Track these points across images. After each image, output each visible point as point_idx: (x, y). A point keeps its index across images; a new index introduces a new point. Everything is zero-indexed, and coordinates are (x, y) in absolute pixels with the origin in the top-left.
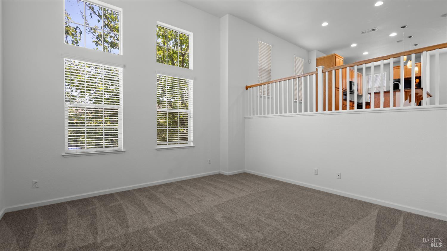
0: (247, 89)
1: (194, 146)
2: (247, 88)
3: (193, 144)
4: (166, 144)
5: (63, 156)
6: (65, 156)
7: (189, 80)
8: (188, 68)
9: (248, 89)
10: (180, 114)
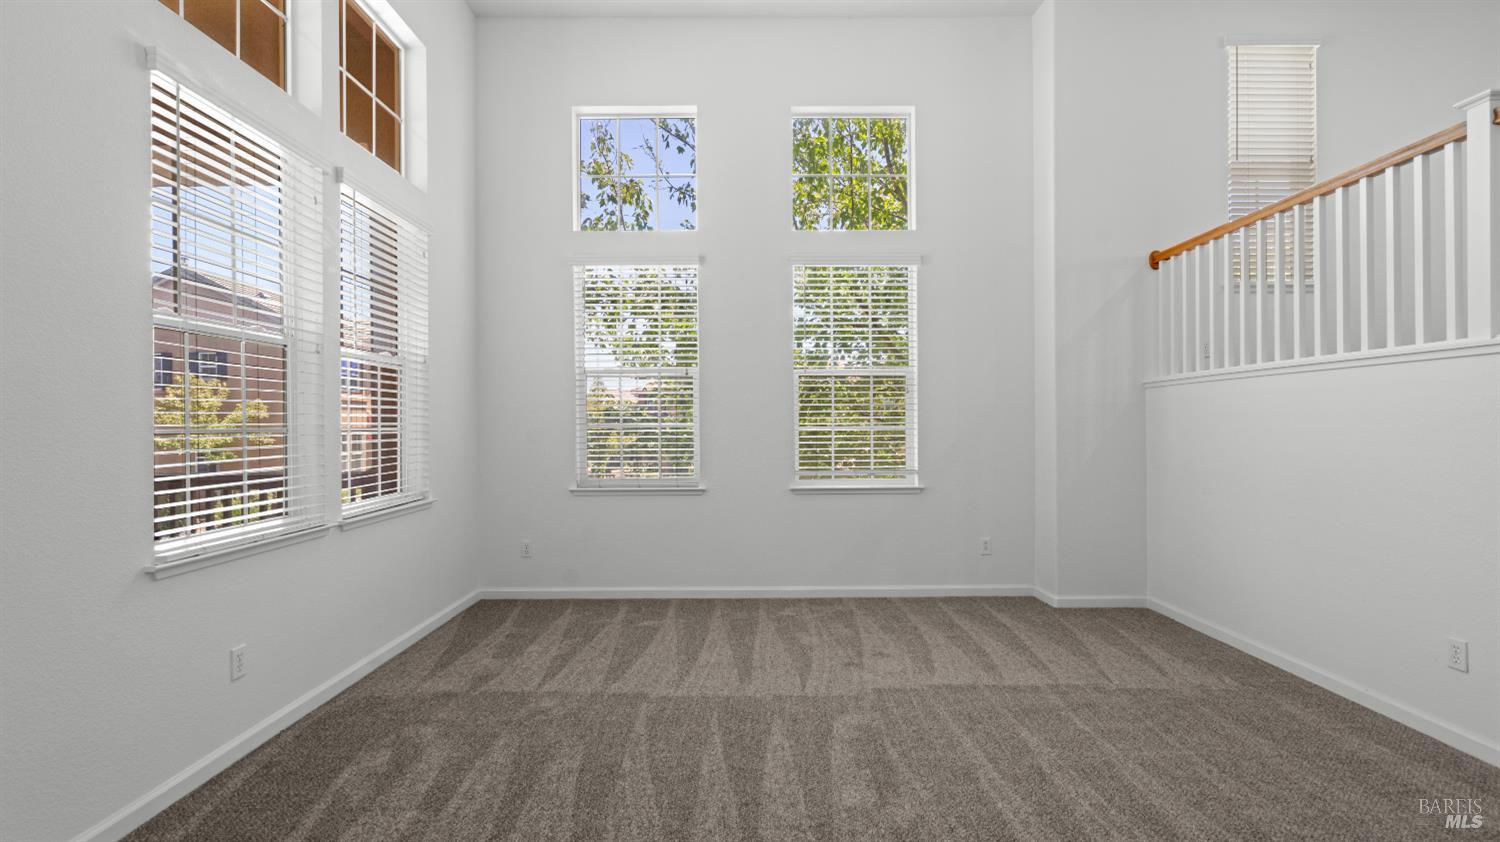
0: (1158, 263)
1: (921, 489)
2: (1155, 261)
3: (919, 480)
4: (830, 477)
5: (572, 491)
6: (576, 494)
7: (908, 266)
8: (906, 228)
9: (1161, 263)
10: (875, 383)
